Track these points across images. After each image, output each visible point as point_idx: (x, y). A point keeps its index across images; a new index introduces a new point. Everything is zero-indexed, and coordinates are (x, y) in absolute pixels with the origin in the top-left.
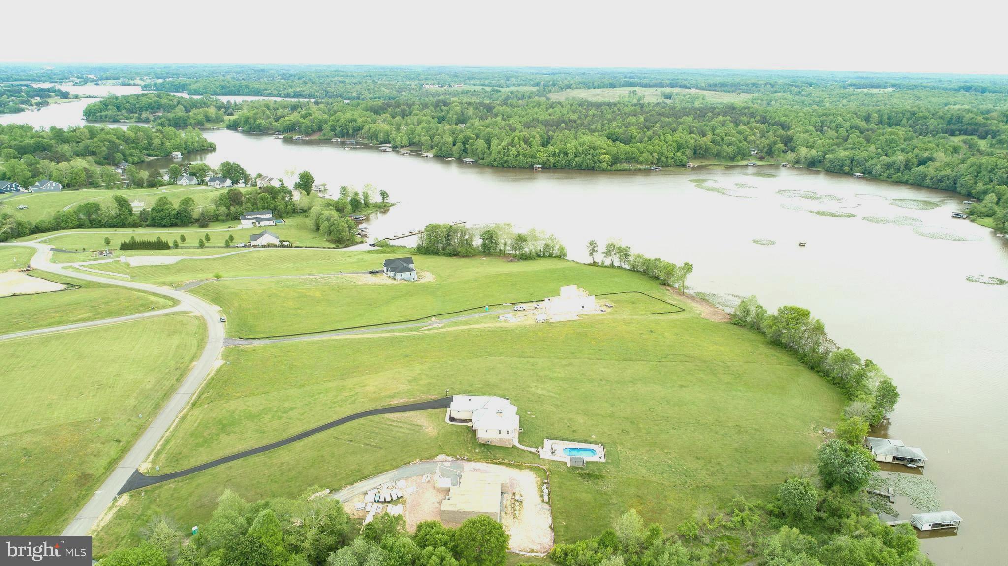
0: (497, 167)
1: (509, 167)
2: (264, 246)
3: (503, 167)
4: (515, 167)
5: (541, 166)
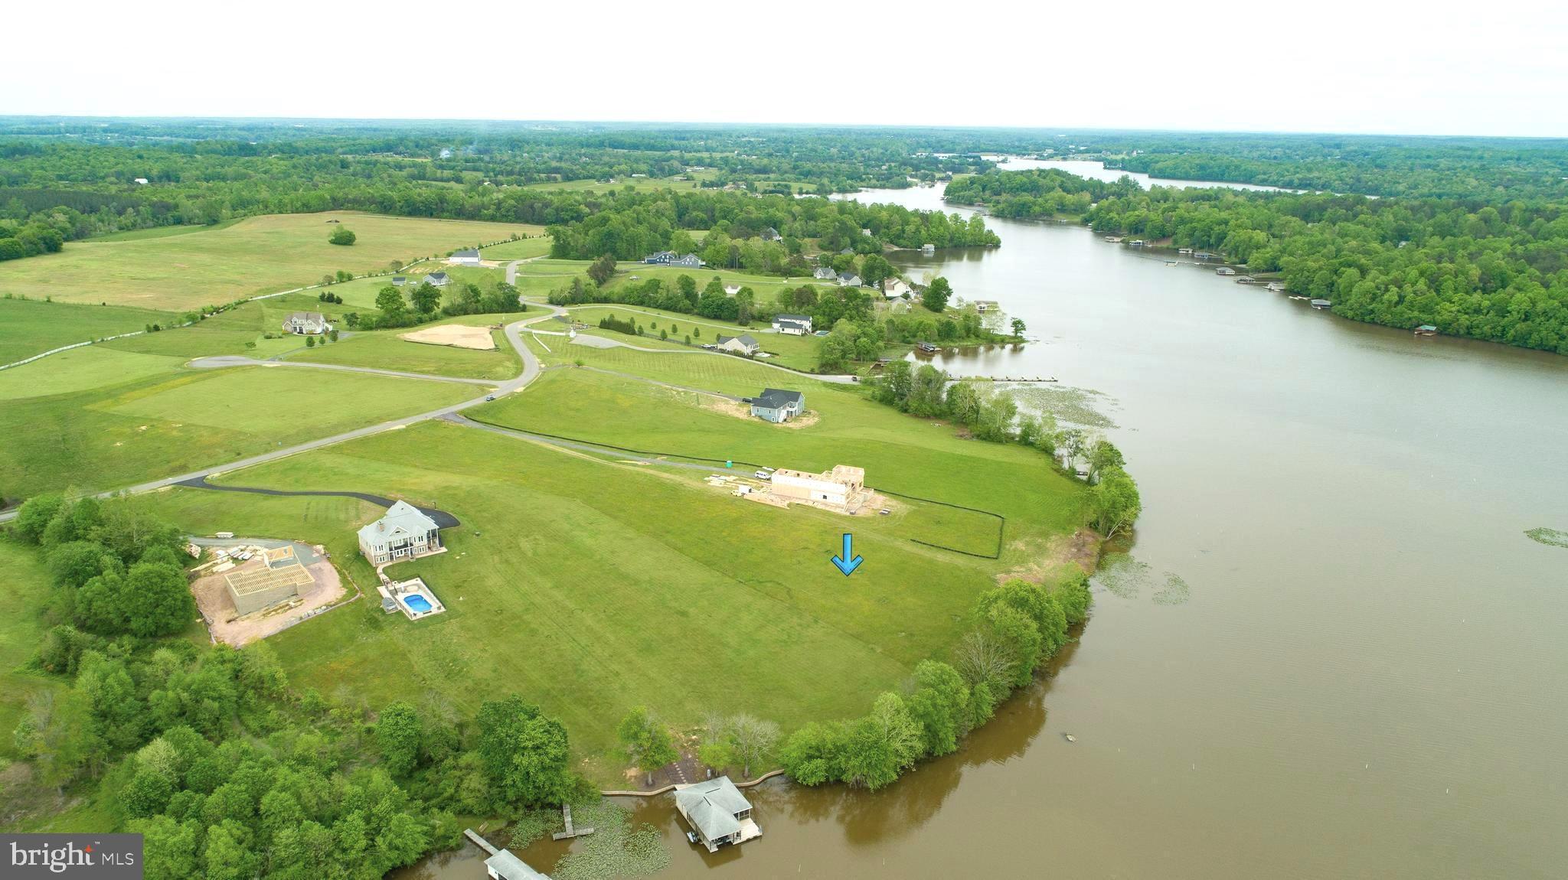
0: (1353, 319)
1: (1373, 322)
2: (729, 353)
3: (1363, 321)
4: (1385, 325)
5: (1433, 328)
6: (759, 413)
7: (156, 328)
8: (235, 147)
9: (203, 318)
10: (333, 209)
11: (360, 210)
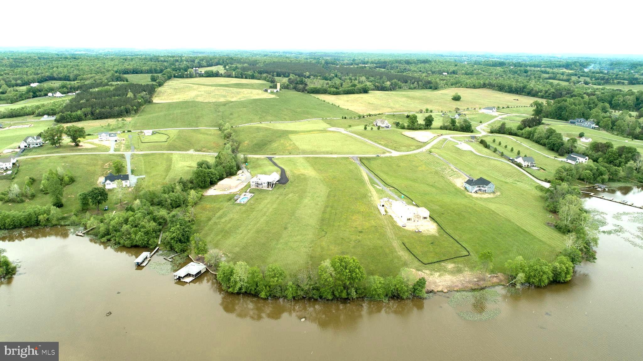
6: (466, 186)
7: (345, 118)
8: (498, 63)
9: (364, 117)
10: (482, 88)
11: (491, 89)
